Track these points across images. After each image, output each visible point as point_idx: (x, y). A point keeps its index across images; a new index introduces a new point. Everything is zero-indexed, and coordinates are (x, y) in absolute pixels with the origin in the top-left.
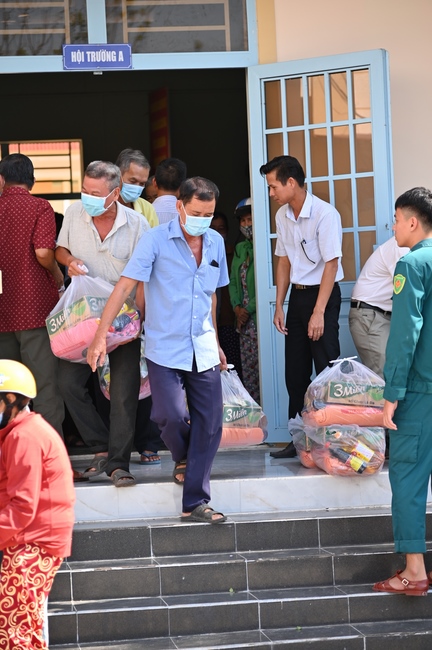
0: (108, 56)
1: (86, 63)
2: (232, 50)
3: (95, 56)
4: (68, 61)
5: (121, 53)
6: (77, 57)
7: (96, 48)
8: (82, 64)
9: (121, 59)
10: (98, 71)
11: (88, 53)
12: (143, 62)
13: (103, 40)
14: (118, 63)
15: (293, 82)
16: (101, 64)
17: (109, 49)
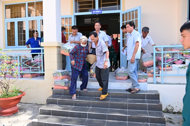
1: (95, 13)
3: (96, 12)
4: (92, 13)
5: (100, 11)
6: (94, 12)
7: (97, 10)
10: (97, 14)
12: (104, 12)
13: (98, 9)
14: (100, 13)
15: (126, 14)
16: (97, 13)
17: (98, 10)
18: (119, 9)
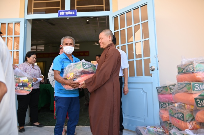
0: (71, 13)
1: (64, 15)
2: (105, 11)
3: (67, 13)
4: (59, 15)
5: (74, 12)
6: (62, 13)
7: (67, 11)
8: (63, 15)
9: (74, 14)
10: (68, 18)
11: (65, 12)
12: (80, 14)
13: (69, 9)
14: (73, 15)
15: (122, 15)
16: (68, 15)
17: (71, 11)
18: (108, 9)
